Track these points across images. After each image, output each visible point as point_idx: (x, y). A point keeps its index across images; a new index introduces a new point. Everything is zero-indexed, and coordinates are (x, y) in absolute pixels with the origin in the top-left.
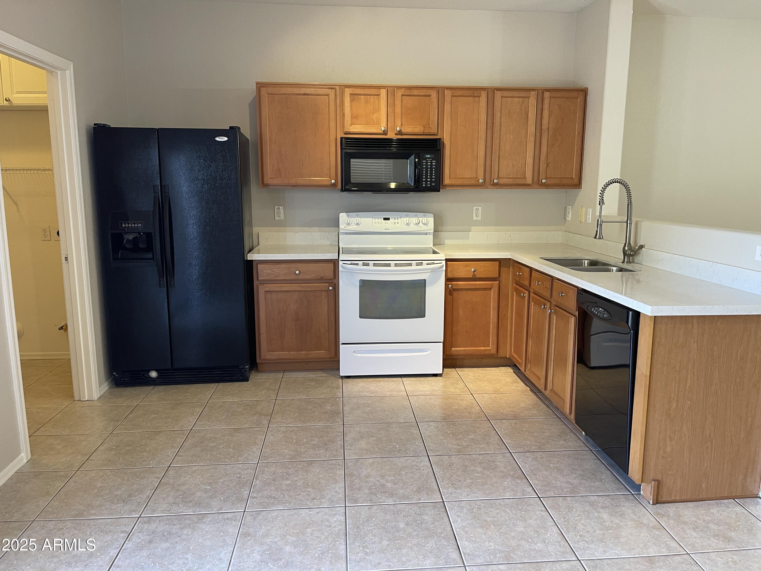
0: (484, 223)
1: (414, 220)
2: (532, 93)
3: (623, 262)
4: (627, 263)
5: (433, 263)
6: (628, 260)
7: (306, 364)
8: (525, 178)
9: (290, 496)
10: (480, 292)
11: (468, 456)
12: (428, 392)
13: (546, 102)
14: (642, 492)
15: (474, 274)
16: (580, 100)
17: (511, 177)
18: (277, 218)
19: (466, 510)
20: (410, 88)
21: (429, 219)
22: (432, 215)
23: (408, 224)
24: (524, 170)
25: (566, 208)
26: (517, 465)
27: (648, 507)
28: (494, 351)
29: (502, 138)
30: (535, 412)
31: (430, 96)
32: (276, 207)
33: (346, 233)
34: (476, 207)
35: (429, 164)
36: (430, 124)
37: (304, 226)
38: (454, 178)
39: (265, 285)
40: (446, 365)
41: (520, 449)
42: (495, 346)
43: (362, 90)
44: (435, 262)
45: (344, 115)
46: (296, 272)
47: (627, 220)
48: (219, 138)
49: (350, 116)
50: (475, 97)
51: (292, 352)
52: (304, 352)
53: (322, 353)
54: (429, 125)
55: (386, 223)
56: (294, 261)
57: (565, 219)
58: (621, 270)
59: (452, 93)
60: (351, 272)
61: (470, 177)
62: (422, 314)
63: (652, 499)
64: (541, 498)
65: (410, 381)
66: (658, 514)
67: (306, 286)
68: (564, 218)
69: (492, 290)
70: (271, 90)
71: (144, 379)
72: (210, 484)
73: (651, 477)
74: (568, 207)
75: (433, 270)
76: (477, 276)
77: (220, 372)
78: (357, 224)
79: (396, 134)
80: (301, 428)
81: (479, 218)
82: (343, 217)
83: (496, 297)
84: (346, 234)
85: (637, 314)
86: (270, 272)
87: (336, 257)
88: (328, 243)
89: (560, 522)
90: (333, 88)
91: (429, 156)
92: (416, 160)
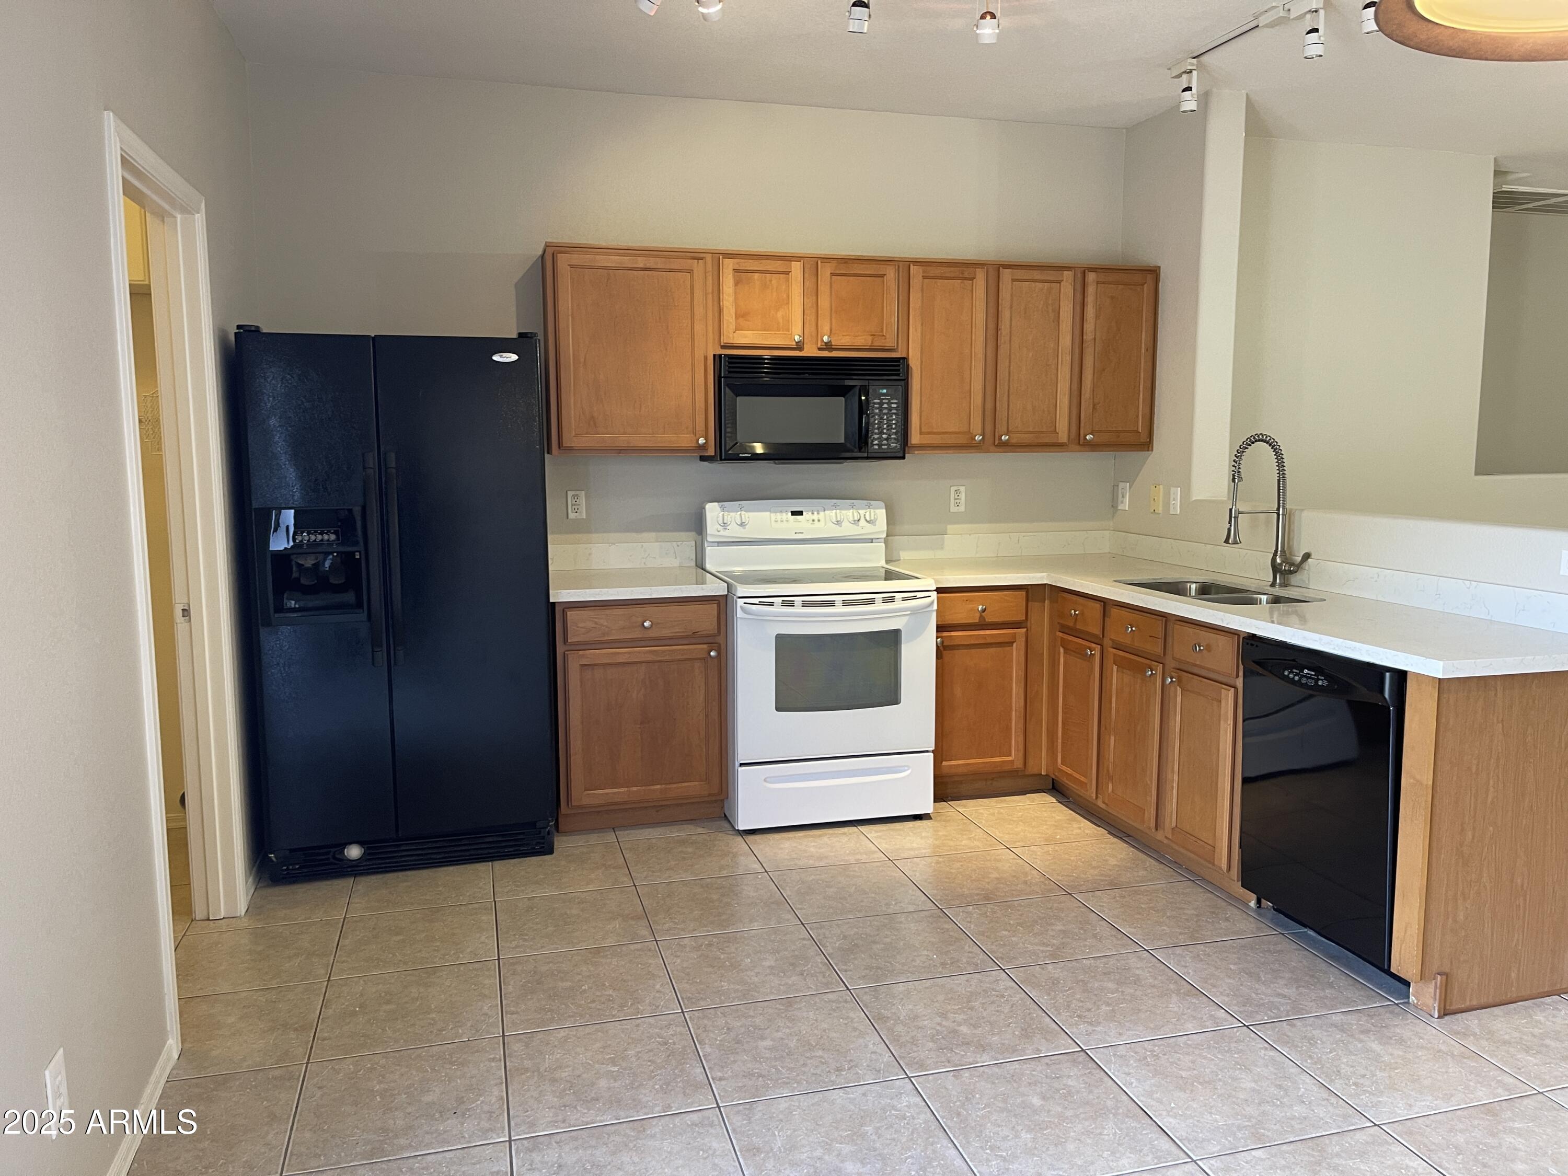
0: (971, 517)
1: (849, 514)
2: (1066, 273)
3: (1273, 585)
4: (1281, 585)
5: (915, 598)
6: (1283, 581)
7: (657, 811)
8: (1055, 431)
9: (791, 1070)
10: (992, 650)
11: (1074, 963)
12: (924, 851)
13: (1091, 290)
14: (1412, 998)
15: (981, 616)
16: (1147, 289)
17: (1031, 429)
18: (572, 515)
19: (1135, 1062)
20: (846, 261)
21: (878, 511)
22: (882, 504)
23: (838, 523)
24: (1054, 417)
25: (1115, 487)
26: (1172, 973)
27: (1433, 1023)
28: (1019, 764)
29: (1013, 356)
30: (1142, 873)
31: (882, 276)
32: (570, 494)
33: (718, 542)
34: (956, 488)
35: (885, 406)
36: (882, 329)
37: (627, 530)
38: (929, 433)
39: (581, 652)
40: (939, 797)
41: (1160, 943)
42: (1021, 754)
43: (756, 262)
44: (919, 595)
45: (720, 311)
46: (646, 624)
47: (1278, 509)
48: (501, 356)
49: (733, 311)
50: (966, 279)
51: (635, 789)
52: (658, 787)
53: (693, 787)
54: (882, 331)
55: (797, 521)
56: (639, 602)
57: (1114, 506)
58: (1276, 600)
59: (924, 272)
60: (760, 619)
61: (957, 430)
62: (892, 698)
63: (1437, 1008)
64: (1250, 1027)
65: (876, 832)
66: (1457, 1033)
67: (663, 651)
68: (1112, 506)
69: (1015, 645)
70: (576, 259)
71: (335, 864)
72: (613, 1062)
73: (1435, 968)
74: (1121, 485)
75: (915, 612)
76: (987, 620)
77: (495, 839)
78: (742, 524)
79: (819, 349)
80: (723, 938)
81: (962, 508)
82: (713, 511)
83: (1022, 658)
84: (720, 544)
85: (1401, 676)
86: (590, 625)
87: (724, 591)
88: (676, 563)
89: (1309, 1065)
90: (702, 259)
91: (885, 391)
92: (863, 398)
